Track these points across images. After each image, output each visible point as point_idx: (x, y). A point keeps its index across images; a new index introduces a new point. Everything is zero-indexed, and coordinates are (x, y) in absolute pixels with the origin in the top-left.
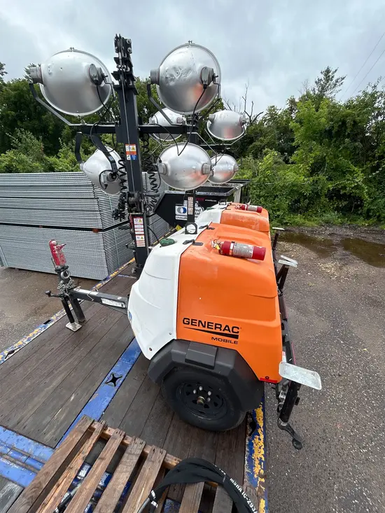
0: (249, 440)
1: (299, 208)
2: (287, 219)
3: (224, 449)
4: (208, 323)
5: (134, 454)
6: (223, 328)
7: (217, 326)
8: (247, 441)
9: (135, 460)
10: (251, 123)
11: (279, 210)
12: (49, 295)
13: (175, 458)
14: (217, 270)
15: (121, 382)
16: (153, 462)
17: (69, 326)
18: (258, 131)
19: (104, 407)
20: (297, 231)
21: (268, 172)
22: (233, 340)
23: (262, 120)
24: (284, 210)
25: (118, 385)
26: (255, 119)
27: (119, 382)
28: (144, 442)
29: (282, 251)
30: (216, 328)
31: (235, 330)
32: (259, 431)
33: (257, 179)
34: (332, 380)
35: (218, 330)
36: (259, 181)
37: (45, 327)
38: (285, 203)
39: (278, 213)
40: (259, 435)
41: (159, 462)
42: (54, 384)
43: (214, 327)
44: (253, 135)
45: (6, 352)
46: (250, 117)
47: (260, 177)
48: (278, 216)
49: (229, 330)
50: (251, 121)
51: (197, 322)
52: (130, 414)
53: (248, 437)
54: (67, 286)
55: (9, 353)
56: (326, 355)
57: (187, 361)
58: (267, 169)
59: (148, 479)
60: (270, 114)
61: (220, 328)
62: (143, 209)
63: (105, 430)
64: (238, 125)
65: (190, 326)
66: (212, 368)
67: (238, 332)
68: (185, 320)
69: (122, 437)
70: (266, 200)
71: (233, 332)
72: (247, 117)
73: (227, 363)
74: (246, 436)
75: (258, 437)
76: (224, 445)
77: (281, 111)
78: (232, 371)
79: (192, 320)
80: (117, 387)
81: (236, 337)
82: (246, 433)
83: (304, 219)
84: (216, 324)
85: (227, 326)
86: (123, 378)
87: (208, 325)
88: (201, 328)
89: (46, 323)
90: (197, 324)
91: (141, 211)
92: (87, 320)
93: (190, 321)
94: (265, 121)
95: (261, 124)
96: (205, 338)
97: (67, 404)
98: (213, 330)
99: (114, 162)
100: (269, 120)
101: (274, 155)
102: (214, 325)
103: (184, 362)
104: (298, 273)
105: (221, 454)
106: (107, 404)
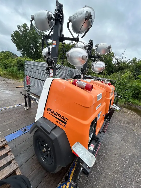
0: (60, 185)
1: (138, 97)
2: (130, 100)
3: (46, 182)
4: (56, 113)
5: (6, 160)
6: (61, 117)
7: (59, 115)
8: (59, 185)
9: (5, 162)
10: (124, 63)
11: (127, 95)
12: (21, 93)
13: (20, 172)
14: (65, 88)
15: (27, 132)
16: (11, 168)
17: (25, 107)
18: (126, 66)
19: (15, 138)
20: (134, 106)
21: (125, 80)
22: (64, 124)
23: (129, 62)
24: (129, 96)
25: (25, 132)
26: (126, 62)
27: (26, 131)
28: (14, 158)
29: (124, 112)
30: (58, 116)
31: (66, 120)
32: (68, 183)
33: (120, 81)
34: (131, 183)
35: (59, 118)
36: (120, 82)
37: (18, 105)
38: (130, 93)
39: (126, 97)
40: (66, 185)
41: (13, 169)
42: (7, 123)
43: (58, 115)
44: (124, 67)
45: (3, 108)
46: (124, 61)
47: (121, 80)
48: (126, 98)
49: (63, 119)
50: (124, 62)
51: (52, 111)
52: (21, 145)
53: (60, 183)
54: (28, 93)
55: (3, 109)
56: (132, 167)
57: (41, 126)
58: (125, 78)
59: (3, 174)
60: (133, 60)
61: (60, 117)
62: (53, 65)
63: (6, 145)
64: (108, 49)
65: (49, 112)
66: (49, 134)
67: (67, 121)
68: (48, 109)
69: (8, 151)
70: (121, 90)
71: (65, 120)
72: (123, 60)
73: (56, 134)
74: (60, 182)
75: (65, 186)
76: (48, 180)
77: (139, 60)
78: (56, 139)
79: (51, 110)
80: (24, 133)
81: (66, 123)
82: (61, 180)
83: (139, 102)
84: (59, 114)
85: (63, 116)
86: (28, 131)
87: (56, 114)
88: (53, 114)
89: (19, 105)
90: (52, 112)
91: (52, 66)
92: (32, 108)
93: (50, 110)
94: (130, 63)
95: (128, 64)
96: (53, 120)
97: (5, 131)
98: (57, 117)
99: (49, 48)
100: (132, 63)
101: (130, 73)
102: (58, 114)
103: (40, 127)
104: (128, 123)
105: (43, 183)
106: (16, 137)
